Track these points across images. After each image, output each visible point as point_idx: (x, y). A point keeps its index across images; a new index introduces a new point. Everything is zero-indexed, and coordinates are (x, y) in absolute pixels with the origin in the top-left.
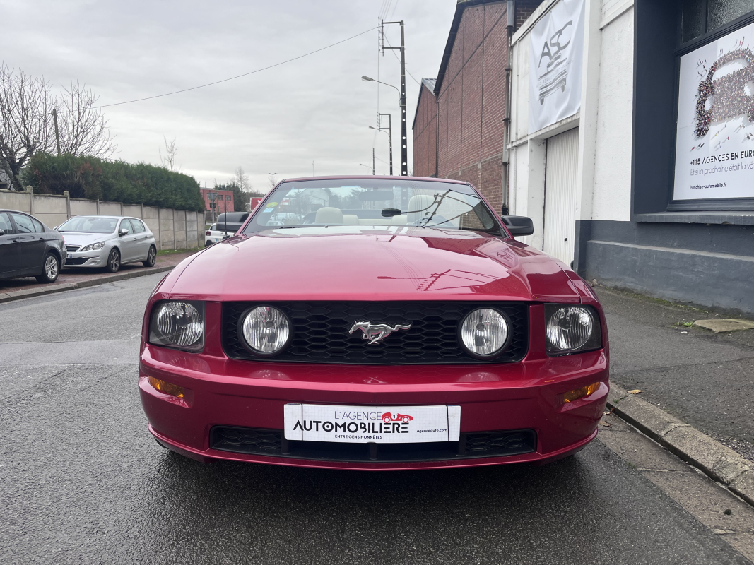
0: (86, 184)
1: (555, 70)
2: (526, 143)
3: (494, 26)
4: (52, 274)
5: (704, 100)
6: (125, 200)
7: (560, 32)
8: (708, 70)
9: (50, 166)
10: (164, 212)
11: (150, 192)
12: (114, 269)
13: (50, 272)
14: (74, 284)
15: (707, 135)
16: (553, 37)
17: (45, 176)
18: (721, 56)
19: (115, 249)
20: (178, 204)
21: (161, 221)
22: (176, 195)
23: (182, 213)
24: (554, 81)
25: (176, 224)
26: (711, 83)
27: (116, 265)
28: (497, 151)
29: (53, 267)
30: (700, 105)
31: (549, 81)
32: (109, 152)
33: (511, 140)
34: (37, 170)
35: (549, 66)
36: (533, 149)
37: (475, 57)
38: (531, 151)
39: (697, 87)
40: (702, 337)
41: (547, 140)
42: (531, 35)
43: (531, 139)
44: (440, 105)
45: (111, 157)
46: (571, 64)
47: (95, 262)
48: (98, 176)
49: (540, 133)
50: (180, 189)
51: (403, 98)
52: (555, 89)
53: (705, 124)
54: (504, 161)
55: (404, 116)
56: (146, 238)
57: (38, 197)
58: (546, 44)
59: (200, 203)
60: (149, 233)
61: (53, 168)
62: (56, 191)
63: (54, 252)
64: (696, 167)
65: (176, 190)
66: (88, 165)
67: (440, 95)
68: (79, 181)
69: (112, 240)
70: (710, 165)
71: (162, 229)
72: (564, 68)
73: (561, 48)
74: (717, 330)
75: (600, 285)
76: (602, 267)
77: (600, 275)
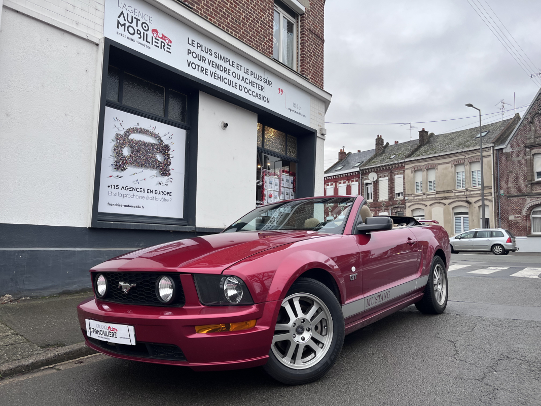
5: (122, 148)
8: (125, 129)
18: (138, 127)
26: (128, 139)
53: (123, 164)
70: (128, 192)
75: (23, 298)
76: (26, 277)
77: (21, 287)
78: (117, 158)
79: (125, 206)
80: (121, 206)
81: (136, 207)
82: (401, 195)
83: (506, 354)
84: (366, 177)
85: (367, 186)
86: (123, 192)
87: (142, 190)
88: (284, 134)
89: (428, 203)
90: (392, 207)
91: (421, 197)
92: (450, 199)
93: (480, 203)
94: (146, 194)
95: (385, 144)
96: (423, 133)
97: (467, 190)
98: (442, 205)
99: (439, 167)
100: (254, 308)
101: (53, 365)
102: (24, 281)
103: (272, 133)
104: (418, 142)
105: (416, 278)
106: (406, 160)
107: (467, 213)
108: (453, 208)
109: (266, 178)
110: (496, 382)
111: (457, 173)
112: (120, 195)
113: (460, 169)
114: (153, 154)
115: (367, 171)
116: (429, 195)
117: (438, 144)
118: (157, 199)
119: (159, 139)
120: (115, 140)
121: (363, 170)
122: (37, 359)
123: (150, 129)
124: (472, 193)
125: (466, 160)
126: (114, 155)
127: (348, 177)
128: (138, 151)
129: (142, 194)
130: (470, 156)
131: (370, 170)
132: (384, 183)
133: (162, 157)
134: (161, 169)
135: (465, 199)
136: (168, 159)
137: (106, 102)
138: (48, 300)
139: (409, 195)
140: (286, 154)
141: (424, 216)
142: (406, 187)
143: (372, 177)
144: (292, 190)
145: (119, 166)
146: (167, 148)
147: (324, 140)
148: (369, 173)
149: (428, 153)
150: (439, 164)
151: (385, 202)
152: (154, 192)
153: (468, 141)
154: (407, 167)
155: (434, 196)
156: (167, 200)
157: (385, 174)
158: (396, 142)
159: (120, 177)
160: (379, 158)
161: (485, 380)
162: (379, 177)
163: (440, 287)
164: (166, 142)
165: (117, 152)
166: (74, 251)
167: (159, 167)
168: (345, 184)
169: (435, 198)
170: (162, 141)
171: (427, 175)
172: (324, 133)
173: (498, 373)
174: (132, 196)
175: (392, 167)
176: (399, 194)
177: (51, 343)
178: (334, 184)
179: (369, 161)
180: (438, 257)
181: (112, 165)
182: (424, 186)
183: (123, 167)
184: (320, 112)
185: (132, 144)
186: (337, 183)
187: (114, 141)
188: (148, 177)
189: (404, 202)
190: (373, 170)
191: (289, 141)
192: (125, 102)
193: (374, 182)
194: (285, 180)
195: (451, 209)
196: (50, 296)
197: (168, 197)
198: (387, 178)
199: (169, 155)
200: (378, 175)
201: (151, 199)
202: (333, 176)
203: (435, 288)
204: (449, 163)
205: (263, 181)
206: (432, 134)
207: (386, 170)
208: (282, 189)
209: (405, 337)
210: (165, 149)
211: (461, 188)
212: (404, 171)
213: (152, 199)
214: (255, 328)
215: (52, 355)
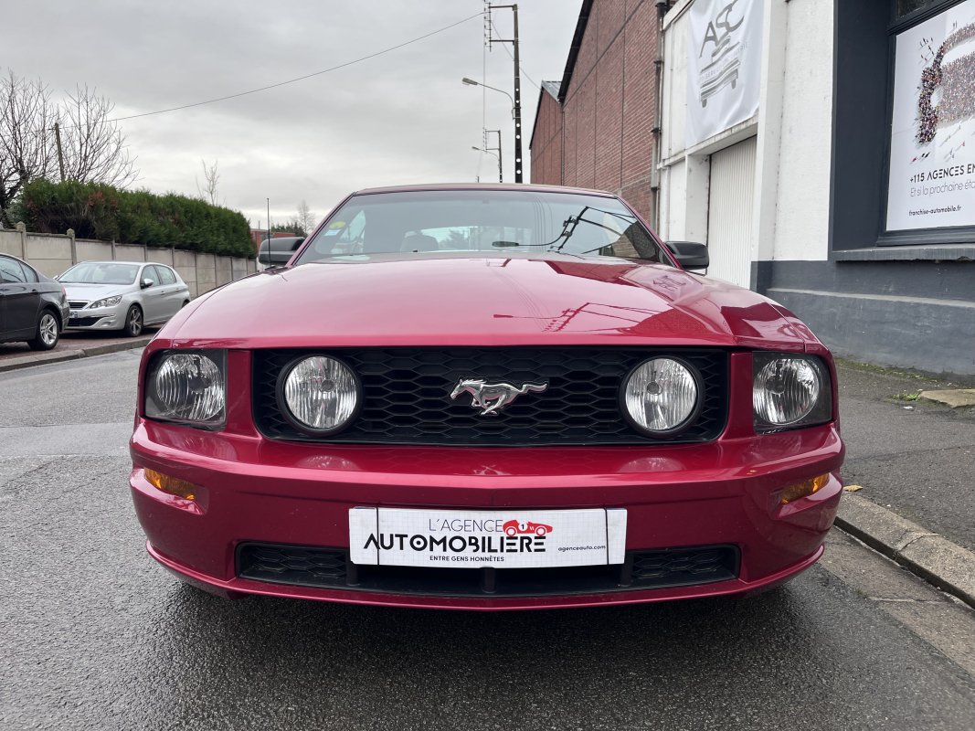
0: (97, 220)
1: (723, 59)
2: (683, 160)
3: (640, 4)
4: (50, 338)
5: (930, 94)
6: (150, 242)
7: (729, 8)
8: (936, 52)
9: (48, 197)
10: (202, 259)
11: (184, 231)
12: (134, 332)
13: (46, 336)
14: (79, 351)
15: (933, 141)
16: (720, 15)
17: (42, 210)
18: (954, 32)
19: (136, 305)
20: (221, 247)
21: (199, 271)
22: (218, 236)
23: (226, 260)
24: (721, 74)
25: (219, 274)
26: (939, 70)
27: (137, 327)
28: (643, 173)
29: (51, 329)
30: (924, 102)
31: (714, 75)
32: (129, 180)
33: (663, 158)
34: (31, 202)
35: (714, 55)
36: (692, 168)
37: (613, 48)
38: (690, 170)
39: (920, 76)
40: (934, 413)
41: (711, 155)
42: (691, 13)
43: (690, 155)
44: (566, 115)
45: (131, 185)
46: (745, 50)
47: (109, 323)
48: (113, 209)
49: (702, 146)
50: (223, 227)
51: (517, 108)
52: (723, 85)
53: (931, 127)
54: (653, 186)
55: (518, 131)
56: (178, 292)
57: (32, 238)
58: (711, 25)
59: (251, 247)
60: (181, 284)
61: (53, 198)
62: (57, 229)
63: (51, 308)
64: (918, 185)
65: (218, 230)
66: (100, 194)
67: (566, 102)
68: (87, 217)
69: (131, 294)
70: (938, 182)
71: (200, 280)
72: (736, 56)
73: (730, 29)
74: (954, 403)
78: (923, 120)
79: (932, 211)
81: (949, 210)
86: (930, 184)
87: (959, 169)
94: (966, 177)
112: (926, 192)
120: (921, 85)
126: (919, 115)
128: (954, 86)
129: (959, 179)
145: (925, 135)
159: (927, 156)
165: (923, 108)
174: (943, 189)
181: (916, 137)
183: (931, 133)
187: (919, 88)
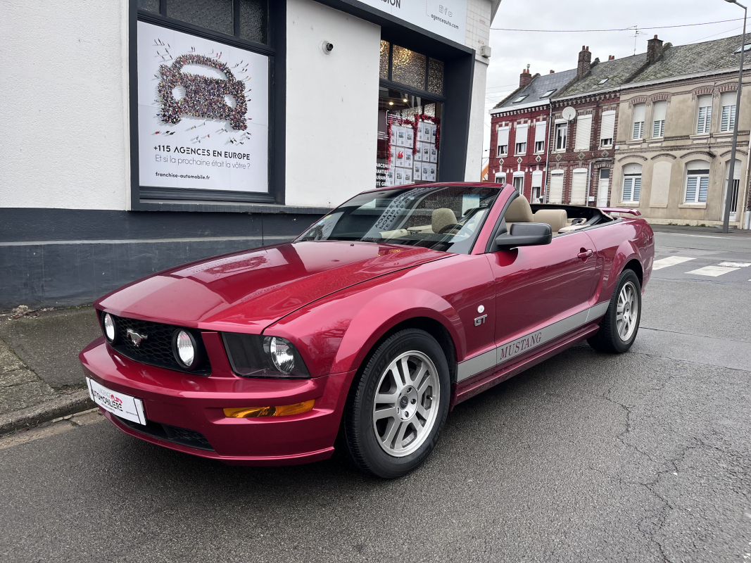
8: (175, 58)
26: (180, 74)
30: (164, 91)
39: (158, 68)
53: (175, 112)
64: (164, 154)
70: (185, 156)
75: (45, 310)
76: (45, 281)
77: (40, 295)
78: (165, 105)
79: (182, 176)
80: (176, 176)
81: (198, 177)
82: (609, 142)
83: (702, 438)
84: (559, 115)
85: (559, 128)
86: (178, 155)
87: (206, 151)
88: (424, 57)
89: (649, 155)
90: (594, 161)
91: (639, 146)
92: (684, 149)
93: (729, 157)
94: (211, 158)
95: (593, 60)
96: (654, 43)
97: (711, 136)
98: (670, 158)
99: (674, 99)
100: (309, 385)
101: (70, 416)
102: (42, 286)
103: (404, 56)
104: (645, 58)
105: (588, 306)
106: (623, 87)
107: (706, 172)
108: (687, 164)
109: (395, 129)
110: (672, 493)
111: (701, 108)
112: (173, 160)
113: (706, 102)
114: (219, 96)
115: (561, 104)
116: (652, 143)
117: (675, 61)
118: (228, 165)
119: (227, 72)
120: (160, 76)
121: (555, 102)
122: (47, 409)
123: (213, 57)
124: (719, 140)
125: (716, 89)
126: (160, 99)
127: (532, 114)
128: (196, 92)
129: (206, 158)
130: (723, 82)
131: (565, 103)
132: (585, 123)
133: (234, 100)
134: (232, 119)
135: (707, 150)
136: (242, 103)
137: (138, 14)
138: (79, 312)
139: (623, 142)
140: (426, 88)
141: (640, 174)
142: (618, 130)
143: (568, 113)
144: (434, 145)
145: (169, 117)
146: (240, 85)
147: (487, 65)
148: (564, 107)
149: (658, 75)
150: (673, 94)
151: (584, 153)
152: (223, 154)
153: (722, 58)
154: (622, 98)
155: (659, 145)
156: (244, 166)
157: (588, 110)
158: (611, 58)
159: (172, 134)
160: (582, 84)
161: (656, 487)
162: (578, 114)
163: (627, 314)
164: (238, 76)
165: (164, 95)
166: (110, 245)
167: (228, 116)
168: (526, 125)
169: (661, 147)
170: (232, 76)
171: (653, 111)
172: (487, 55)
173: (681, 474)
174: (191, 162)
175: (600, 98)
176: (606, 141)
177: (71, 382)
178: (510, 124)
179: (566, 88)
180: (630, 270)
181: (158, 115)
182: (646, 128)
183: (175, 118)
184: (482, 19)
185: (185, 81)
186: (515, 123)
187: (158, 78)
188: (213, 132)
189: (612, 152)
190: (570, 103)
191: (432, 69)
192: (171, 15)
193: (570, 122)
194: (423, 131)
195: (684, 165)
196: (82, 306)
197: (244, 161)
198: (591, 116)
199: (243, 97)
200: (577, 111)
201: (219, 165)
202: (510, 112)
203: (618, 317)
204: (689, 92)
205: (388, 133)
206: (669, 45)
207: (590, 103)
208: (418, 145)
209: (558, 396)
210: (237, 89)
211: (704, 133)
212: (618, 104)
213: (222, 164)
214: (310, 412)
215: (68, 402)
